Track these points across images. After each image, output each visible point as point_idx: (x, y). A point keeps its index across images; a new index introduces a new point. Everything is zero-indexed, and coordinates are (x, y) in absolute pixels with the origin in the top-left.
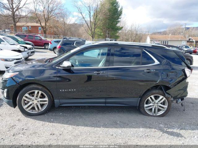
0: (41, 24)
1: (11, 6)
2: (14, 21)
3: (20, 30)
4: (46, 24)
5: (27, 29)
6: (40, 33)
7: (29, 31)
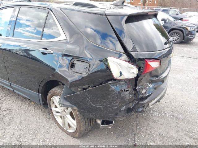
5: (130, 2)
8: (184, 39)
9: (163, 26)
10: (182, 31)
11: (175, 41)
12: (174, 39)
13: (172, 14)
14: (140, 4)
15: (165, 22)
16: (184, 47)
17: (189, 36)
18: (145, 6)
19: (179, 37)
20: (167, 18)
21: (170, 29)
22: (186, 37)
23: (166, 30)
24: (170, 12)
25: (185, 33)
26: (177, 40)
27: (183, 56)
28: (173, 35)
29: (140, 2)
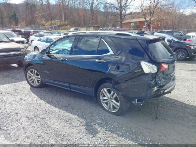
0: (146, 19)
1: (120, 5)
2: (121, 19)
3: (129, 26)
4: (150, 19)
5: (135, 25)
6: (145, 28)
7: (137, 26)
8: (188, 56)
9: (169, 45)
10: (186, 49)
11: (181, 58)
12: (180, 56)
13: (176, 35)
14: (145, 27)
15: (170, 43)
16: (189, 63)
17: (193, 53)
18: (149, 28)
19: (184, 54)
20: (172, 39)
21: (175, 48)
22: (190, 54)
23: (172, 49)
24: (175, 34)
25: (188, 51)
26: (182, 57)
27: (188, 70)
28: (178, 53)
29: (145, 25)
